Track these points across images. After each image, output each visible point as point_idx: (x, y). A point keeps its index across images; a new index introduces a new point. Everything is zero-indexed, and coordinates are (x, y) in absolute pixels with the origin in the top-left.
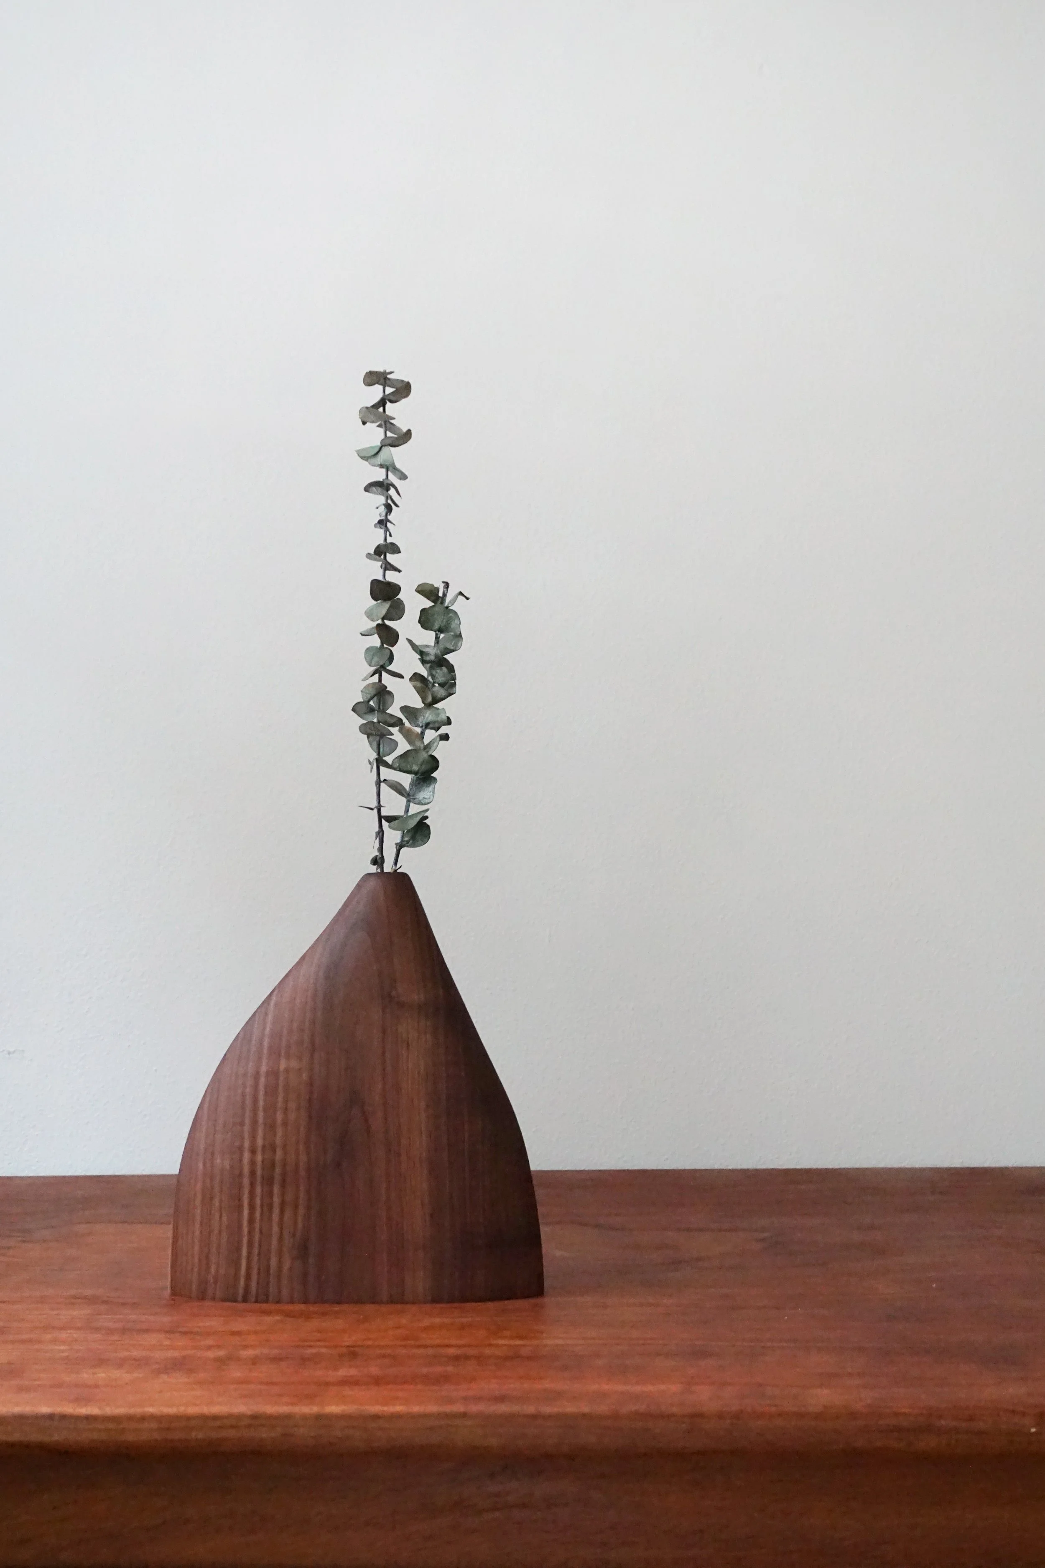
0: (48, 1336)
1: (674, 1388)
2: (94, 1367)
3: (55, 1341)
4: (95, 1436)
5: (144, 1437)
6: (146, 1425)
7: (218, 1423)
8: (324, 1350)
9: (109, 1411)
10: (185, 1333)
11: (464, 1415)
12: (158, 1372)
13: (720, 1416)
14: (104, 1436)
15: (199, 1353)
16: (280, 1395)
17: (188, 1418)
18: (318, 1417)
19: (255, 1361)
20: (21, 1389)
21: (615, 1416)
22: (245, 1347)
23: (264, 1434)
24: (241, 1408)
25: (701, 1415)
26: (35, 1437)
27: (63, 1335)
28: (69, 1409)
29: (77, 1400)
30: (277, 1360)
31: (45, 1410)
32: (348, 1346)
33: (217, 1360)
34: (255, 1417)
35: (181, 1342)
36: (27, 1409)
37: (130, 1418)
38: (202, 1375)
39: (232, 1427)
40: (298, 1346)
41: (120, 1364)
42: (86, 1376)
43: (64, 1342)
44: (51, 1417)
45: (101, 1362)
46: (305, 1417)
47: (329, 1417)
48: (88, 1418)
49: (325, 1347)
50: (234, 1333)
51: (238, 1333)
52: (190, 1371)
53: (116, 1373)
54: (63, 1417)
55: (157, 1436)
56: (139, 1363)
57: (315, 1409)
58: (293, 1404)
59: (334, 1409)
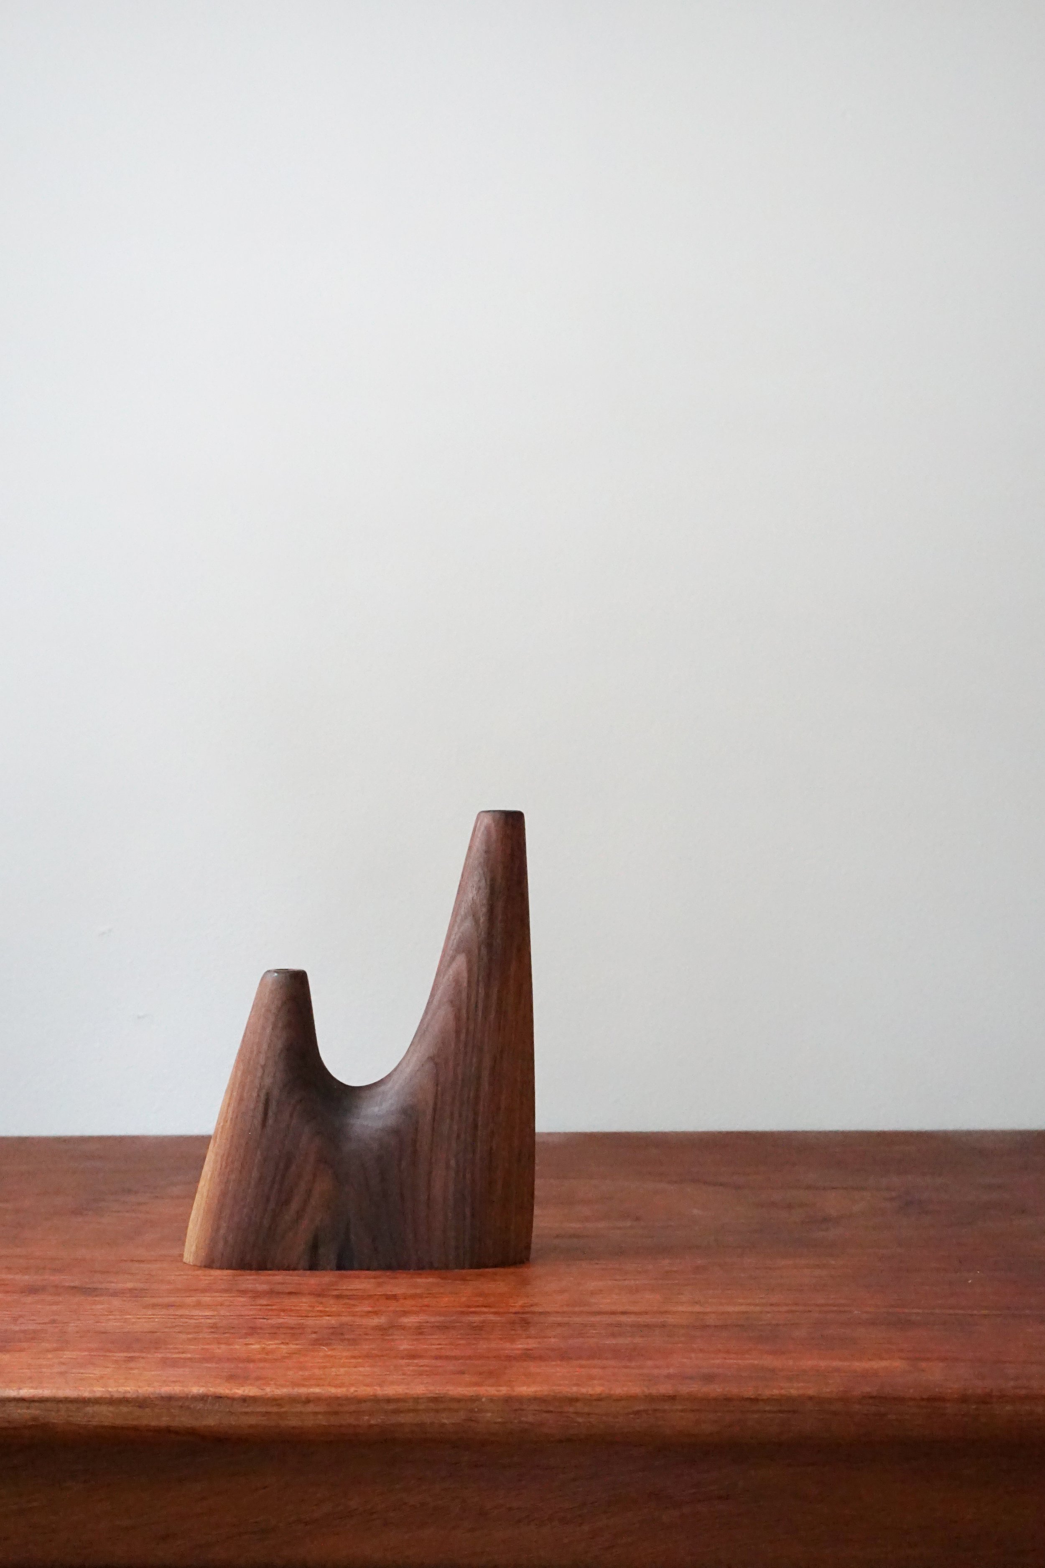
0: (189, 1300)
1: (898, 1364)
2: (247, 1335)
3: (198, 1305)
4: (253, 1420)
5: (310, 1422)
6: (310, 1408)
7: (391, 1407)
8: (492, 1317)
9: (270, 1391)
10: (338, 1297)
11: (672, 1398)
12: (318, 1342)
13: (964, 1399)
14: (263, 1421)
15: (358, 1320)
16: (462, 1373)
17: (360, 1401)
18: (508, 1400)
19: (419, 1331)
20: (165, 1363)
21: (844, 1399)
22: (405, 1313)
23: (446, 1419)
24: (419, 1389)
25: (941, 1399)
26: (185, 1421)
27: (206, 1299)
28: (224, 1389)
29: (231, 1378)
30: (443, 1328)
31: (196, 1390)
32: (516, 1313)
33: (378, 1328)
34: (435, 1400)
35: (333, 1306)
36: (176, 1389)
37: (293, 1400)
38: (366, 1347)
39: (409, 1411)
40: (462, 1313)
41: (275, 1332)
42: (239, 1347)
43: (208, 1306)
44: (203, 1398)
45: (253, 1331)
46: (492, 1400)
47: (520, 1399)
48: (244, 1400)
49: (495, 1313)
50: (388, 1297)
51: (394, 1297)
52: (354, 1342)
53: (271, 1345)
54: (218, 1398)
55: (322, 1421)
56: (295, 1332)
57: (504, 1390)
58: (476, 1384)
59: (525, 1390)
